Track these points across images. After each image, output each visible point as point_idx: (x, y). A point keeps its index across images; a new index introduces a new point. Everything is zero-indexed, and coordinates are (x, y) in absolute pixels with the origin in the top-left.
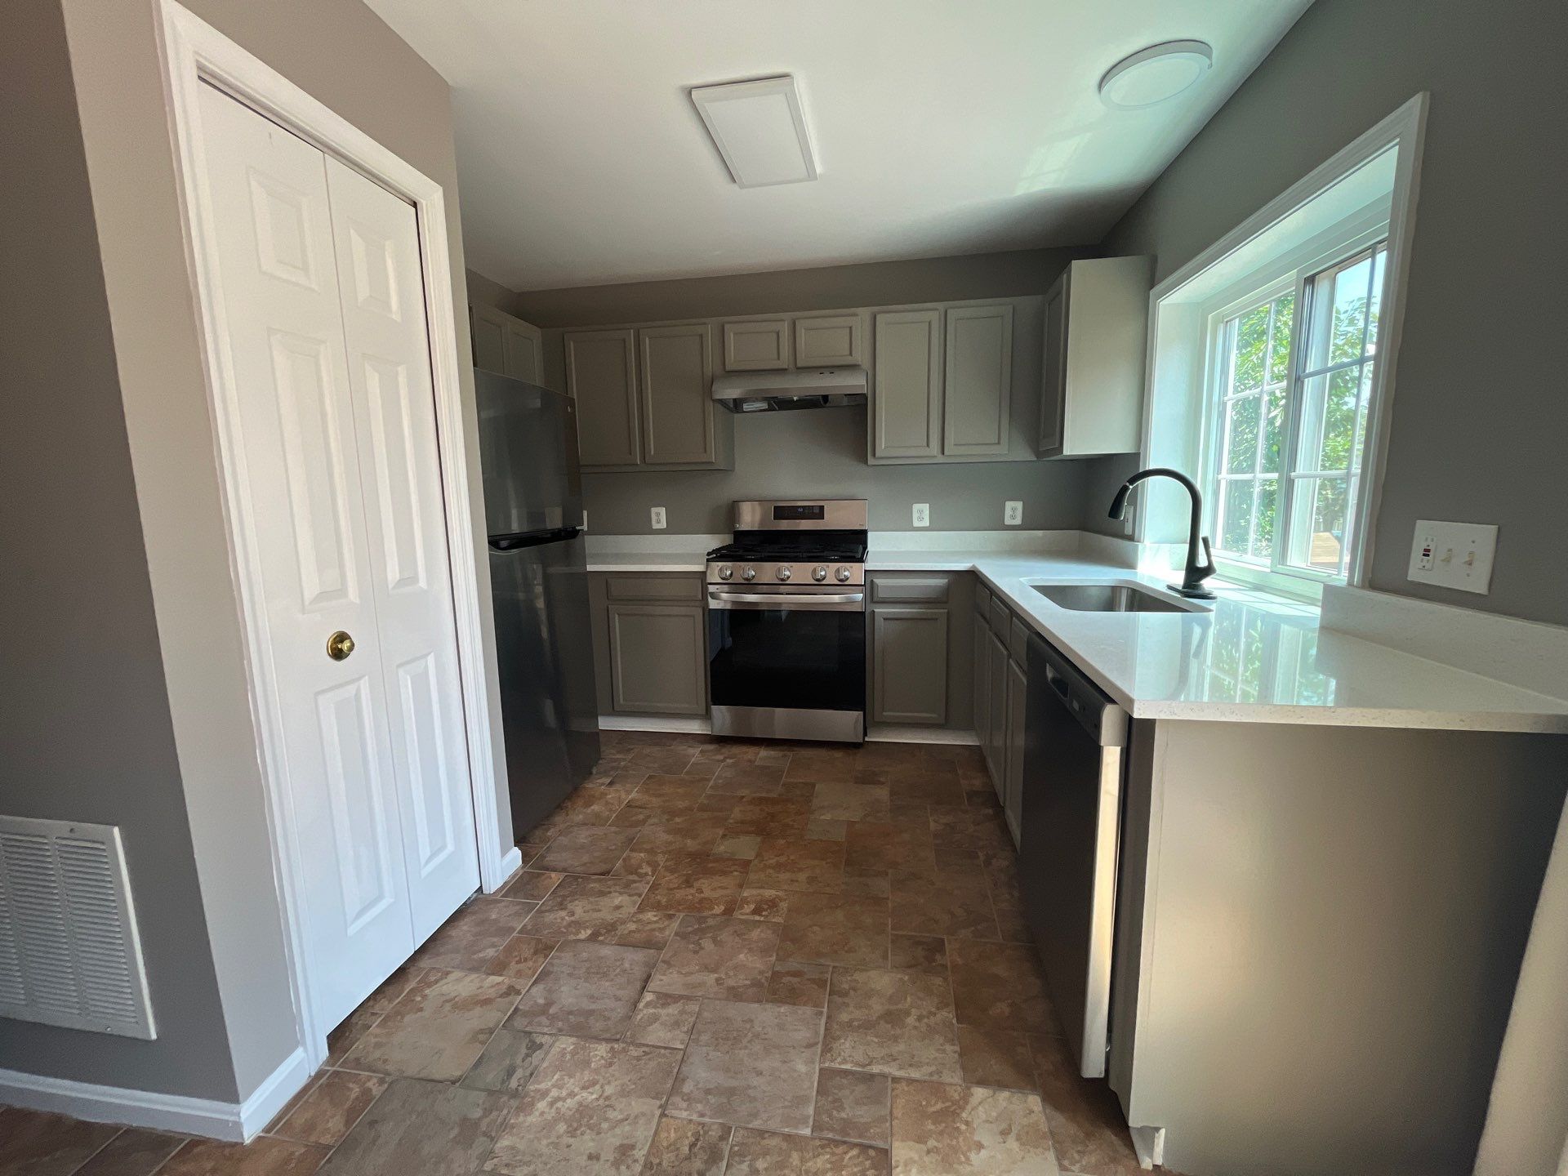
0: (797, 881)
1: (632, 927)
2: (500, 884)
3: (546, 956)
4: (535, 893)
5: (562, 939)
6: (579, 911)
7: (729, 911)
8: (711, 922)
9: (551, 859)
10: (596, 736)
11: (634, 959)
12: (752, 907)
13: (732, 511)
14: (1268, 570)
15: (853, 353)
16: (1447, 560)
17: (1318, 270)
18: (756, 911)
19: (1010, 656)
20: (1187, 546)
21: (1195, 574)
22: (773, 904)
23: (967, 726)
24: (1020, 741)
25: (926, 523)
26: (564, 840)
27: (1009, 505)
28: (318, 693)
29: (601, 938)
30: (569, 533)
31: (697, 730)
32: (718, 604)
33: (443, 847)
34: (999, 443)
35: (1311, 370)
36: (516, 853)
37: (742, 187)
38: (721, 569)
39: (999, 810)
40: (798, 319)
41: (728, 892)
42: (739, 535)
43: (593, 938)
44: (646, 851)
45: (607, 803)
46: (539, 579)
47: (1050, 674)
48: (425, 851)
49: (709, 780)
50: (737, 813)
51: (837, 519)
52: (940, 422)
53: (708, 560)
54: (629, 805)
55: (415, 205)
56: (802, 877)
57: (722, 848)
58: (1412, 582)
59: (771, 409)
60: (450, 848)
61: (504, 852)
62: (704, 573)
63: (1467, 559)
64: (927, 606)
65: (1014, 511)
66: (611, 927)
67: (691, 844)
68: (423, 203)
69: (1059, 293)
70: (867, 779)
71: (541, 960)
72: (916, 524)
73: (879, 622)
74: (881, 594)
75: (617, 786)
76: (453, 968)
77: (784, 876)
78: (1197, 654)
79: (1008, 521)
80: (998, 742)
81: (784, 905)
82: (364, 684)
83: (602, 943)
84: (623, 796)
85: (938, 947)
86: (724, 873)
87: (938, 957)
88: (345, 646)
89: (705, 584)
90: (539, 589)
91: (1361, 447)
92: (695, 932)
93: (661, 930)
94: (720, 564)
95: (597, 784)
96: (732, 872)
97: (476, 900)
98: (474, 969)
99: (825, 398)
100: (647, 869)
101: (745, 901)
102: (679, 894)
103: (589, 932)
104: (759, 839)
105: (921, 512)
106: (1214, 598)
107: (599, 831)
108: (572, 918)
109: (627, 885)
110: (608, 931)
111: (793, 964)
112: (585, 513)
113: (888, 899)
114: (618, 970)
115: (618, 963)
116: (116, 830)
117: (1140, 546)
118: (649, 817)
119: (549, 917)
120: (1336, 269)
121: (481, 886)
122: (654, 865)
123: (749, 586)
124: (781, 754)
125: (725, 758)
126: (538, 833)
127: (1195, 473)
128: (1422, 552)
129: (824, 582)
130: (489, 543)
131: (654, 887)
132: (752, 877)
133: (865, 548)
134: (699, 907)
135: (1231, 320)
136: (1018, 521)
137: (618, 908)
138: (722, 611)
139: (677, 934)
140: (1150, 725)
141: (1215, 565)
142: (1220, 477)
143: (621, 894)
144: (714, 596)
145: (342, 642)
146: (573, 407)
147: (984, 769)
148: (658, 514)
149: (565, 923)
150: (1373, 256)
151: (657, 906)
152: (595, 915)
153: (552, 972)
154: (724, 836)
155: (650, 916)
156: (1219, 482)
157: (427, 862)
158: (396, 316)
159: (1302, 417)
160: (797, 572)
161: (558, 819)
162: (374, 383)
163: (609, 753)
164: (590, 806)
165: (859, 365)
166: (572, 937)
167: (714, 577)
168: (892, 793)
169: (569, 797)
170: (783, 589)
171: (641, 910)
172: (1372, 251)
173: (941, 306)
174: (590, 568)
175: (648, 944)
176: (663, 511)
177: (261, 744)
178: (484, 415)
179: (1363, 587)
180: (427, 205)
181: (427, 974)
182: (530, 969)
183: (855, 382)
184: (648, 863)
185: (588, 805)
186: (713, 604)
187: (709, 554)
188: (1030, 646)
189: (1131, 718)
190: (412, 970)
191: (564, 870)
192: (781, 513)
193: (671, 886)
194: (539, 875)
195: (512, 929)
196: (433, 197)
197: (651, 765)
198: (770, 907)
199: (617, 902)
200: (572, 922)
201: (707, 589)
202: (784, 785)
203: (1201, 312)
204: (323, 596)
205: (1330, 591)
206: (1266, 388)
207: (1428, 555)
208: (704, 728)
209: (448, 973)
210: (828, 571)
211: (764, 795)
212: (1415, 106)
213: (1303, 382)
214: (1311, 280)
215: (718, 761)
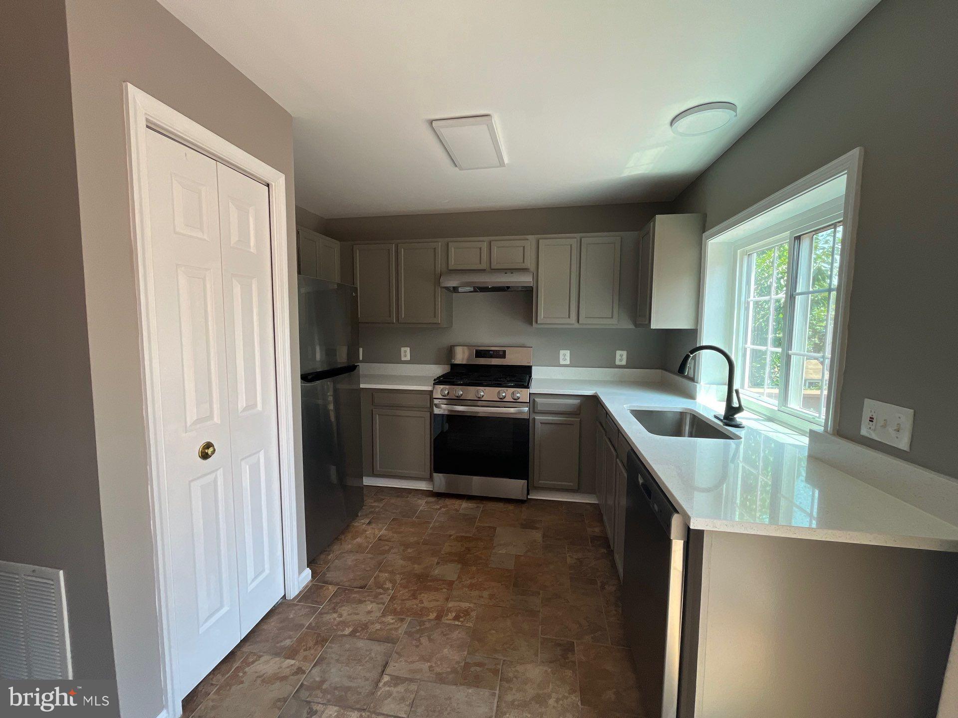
0: (483, 597)
1: (378, 626)
2: (297, 593)
3: (323, 646)
4: (319, 600)
5: (333, 634)
6: (345, 614)
7: (439, 618)
8: (427, 625)
9: (330, 576)
10: (362, 488)
11: (378, 649)
12: (454, 614)
13: (450, 351)
14: (776, 408)
15: (525, 261)
16: (884, 426)
17: (803, 233)
18: (456, 618)
19: (617, 457)
20: (726, 387)
21: (732, 411)
22: (467, 613)
23: (591, 491)
24: (624, 502)
25: (568, 362)
26: (337, 563)
27: (618, 353)
28: (190, 482)
29: (358, 634)
30: (350, 369)
31: (423, 487)
32: (440, 411)
33: (263, 571)
34: (612, 317)
35: (800, 291)
36: (308, 572)
37: (461, 169)
38: (442, 390)
39: (611, 553)
40: (493, 241)
41: (438, 603)
42: (454, 366)
43: (353, 634)
44: (390, 572)
45: (366, 537)
46: (330, 393)
47: (641, 481)
48: (251, 574)
49: (430, 523)
50: (446, 548)
51: (513, 358)
52: (577, 303)
53: (434, 384)
54: (380, 539)
55: (268, 185)
56: (486, 594)
57: (436, 572)
58: (863, 436)
59: (475, 291)
60: (267, 572)
61: (300, 571)
62: (431, 392)
63: (896, 428)
64: (567, 416)
65: (621, 357)
66: (365, 626)
67: (418, 568)
68: (273, 184)
69: (648, 233)
70: (528, 525)
71: (319, 649)
72: (562, 362)
73: (538, 426)
74: (539, 408)
75: (373, 525)
76: (264, 653)
77: (475, 593)
78: (733, 461)
79: (618, 363)
80: (610, 502)
81: (474, 614)
82: (220, 473)
83: (359, 638)
84: (377, 532)
85: (569, 648)
86: (437, 590)
87: (570, 655)
88: (210, 451)
89: (432, 399)
90: (331, 399)
91: (833, 313)
92: (417, 632)
93: (396, 629)
94: (442, 387)
95: (361, 523)
96: (442, 589)
97: (281, 604)
98: (277, 654)
99: (508, 287)
100: (389, 585)
101: (449, 610)
102: (409, 604)
103: (351, 629)
104: (460, 566)
105: (565, 355)
106: (743, 427)
107: (360, 557)
108: (341, 619)
109: (376, 597)
110: (363, 629)
111: (478, 658)
112: (361, 350)
113: (539, 611)
114: (368, 658)
115: (368, 653)
116: (61, 572)
117: (698, 385)
118: (392, 548)
119: (327, 618)
120: (814, 233)
121: (285, 595)
122: (393, 582)
123: (458, 401)
124: (475, 505)
125: (441, 508)
126: (323, 556)
127: (730, 348)
128: (869, 419)
129: (505, 400)
130: (302, 378)
131: (393, 598)
132: (455, 593)
133: (530, 376)
134: (420, 614)
135: (752, 254)
136: (624, 363)
137: (369, 612)
138: (443, 415)
139: (406, 633)
140: (700, 533)
141: (743, 404)
142: (746, 346)
143: (372, 602)
144: (437, 406)
145: (208, 448)
146: (356, 293)
147: (601, 520)
148: (405, 352)
149: (336, 623)
150: (835, 228)
151: (395, 612)
152: (356, 617)
153: (326, 658)
154: (438, 563)
155: (389, 619)
156: (745, 349)
157: (253, 580)
158: (253, 250)
159: (795, 319)
160: (488, 393)
161: (336, 547)
162: (237, 289)
163: (369, 502)
164: (355, 539)
165: (528, 269)
166: (340, 633)
167: (437, 394)
168: (544, 536)
169: (343, 533)
170: (480, 403)
171: (384, 615)
172: (835, 226)
173: (578, 235)
174: (362, 386)
175: (389, 640)
176: (408, 349)
177: (154, 517)
178: (303, 290)
179: (833, 434)
180: (275, 185)
181: (247, 657)
182: (312, 655)
183: (525, 279)
184: (391, 581)
185: (354, 538)
186: (437, 411)
187: (435, 380)
188: (629, 457)
189: (689, 528)
190: (239, 653)
191: (337, 584)
192: (480, 354)
193: (404, 598)
194: (322, 587)
195: (302, 626)
196: (279, 182)
197: (395, 511)
198: (465, 615)
199: (369, 608)
200: (341, 621)
201: (433, 402)
202: (476, 528)
203: (734, 246)
204: (199, 421)
205: (813, 435)
206: (774, 297)
207: (872, 421)
208: (428, 486)
209: (260, 657)
210: (507, 393)
211: (463, 534)
212: (856, 152)
213: (795, 298)
214: (798, 238)
215: (437, 509)
